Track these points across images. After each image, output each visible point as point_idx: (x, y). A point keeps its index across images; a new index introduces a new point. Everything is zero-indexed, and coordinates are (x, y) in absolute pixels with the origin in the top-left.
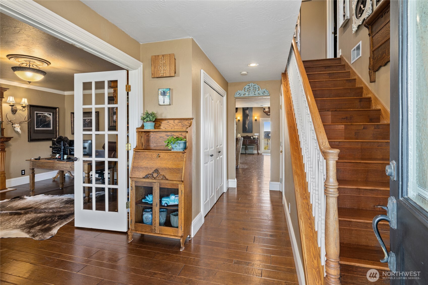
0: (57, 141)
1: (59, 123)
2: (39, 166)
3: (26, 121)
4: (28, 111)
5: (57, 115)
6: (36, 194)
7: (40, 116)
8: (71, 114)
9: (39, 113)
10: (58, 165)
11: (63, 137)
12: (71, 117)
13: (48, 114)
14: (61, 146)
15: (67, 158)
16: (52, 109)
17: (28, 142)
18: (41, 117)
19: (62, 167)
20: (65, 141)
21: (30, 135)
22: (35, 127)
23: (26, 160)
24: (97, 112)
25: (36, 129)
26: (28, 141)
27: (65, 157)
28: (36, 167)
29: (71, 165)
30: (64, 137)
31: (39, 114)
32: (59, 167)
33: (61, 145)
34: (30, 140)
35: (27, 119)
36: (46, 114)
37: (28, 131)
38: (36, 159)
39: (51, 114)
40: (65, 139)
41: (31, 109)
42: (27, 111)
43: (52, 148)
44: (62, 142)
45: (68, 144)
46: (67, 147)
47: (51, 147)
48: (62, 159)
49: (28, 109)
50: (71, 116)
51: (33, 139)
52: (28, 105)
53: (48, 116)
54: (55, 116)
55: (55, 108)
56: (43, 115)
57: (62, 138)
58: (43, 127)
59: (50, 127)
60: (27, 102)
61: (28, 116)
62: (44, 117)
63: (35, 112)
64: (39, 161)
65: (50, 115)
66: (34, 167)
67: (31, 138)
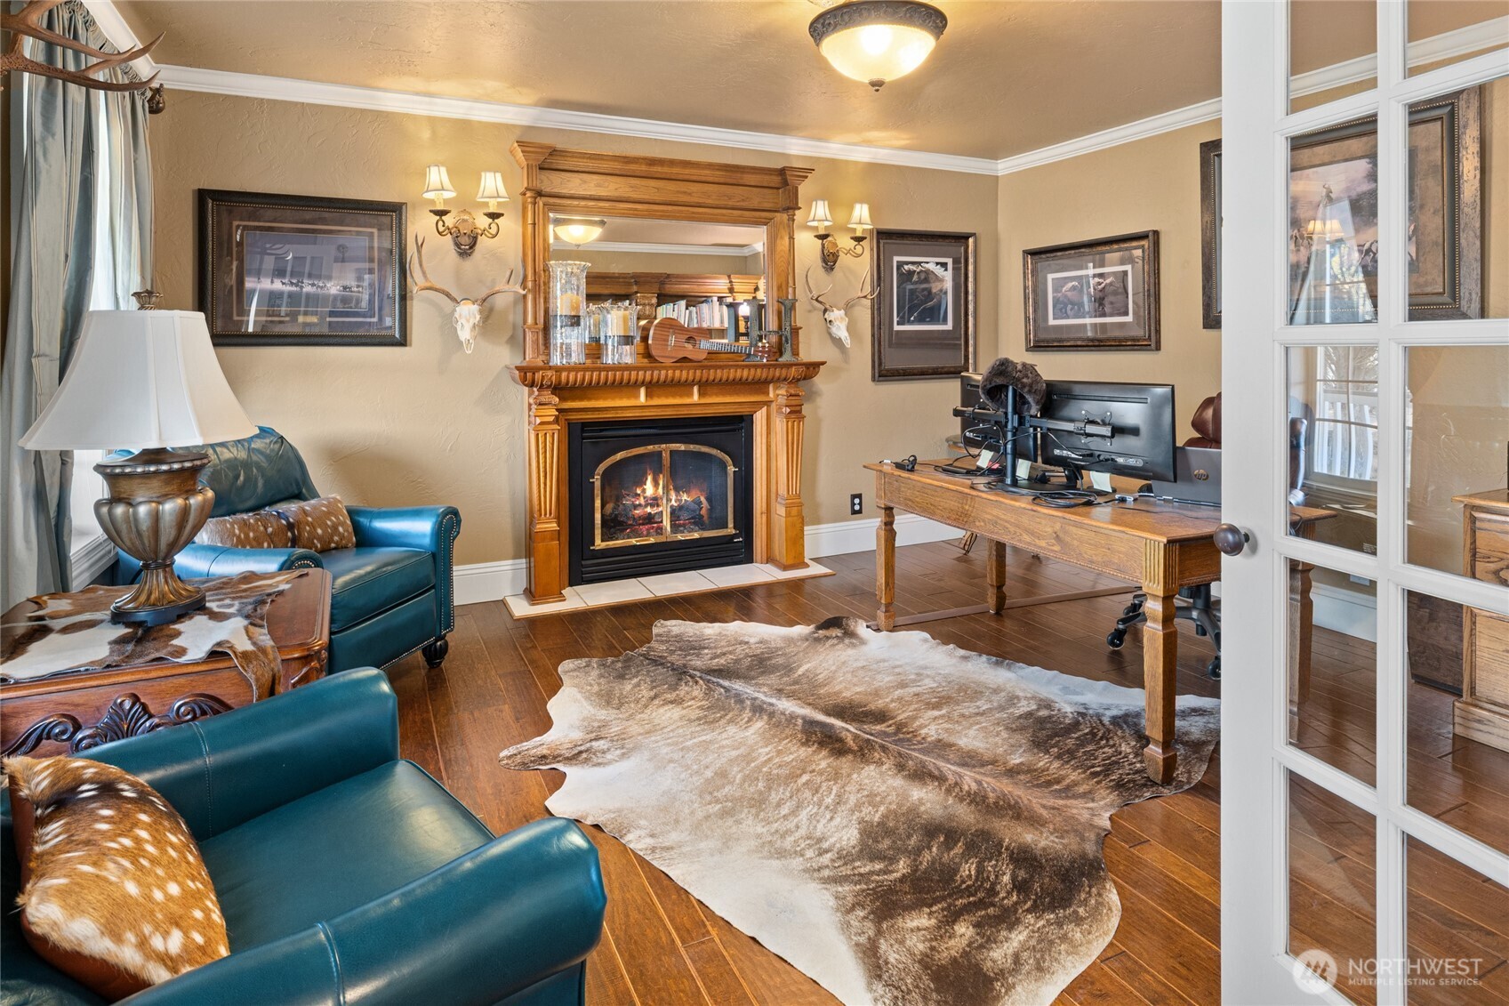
0: (989, 386)
1: (975, 303)
2: (910, 500)
3: (865, 297)
4: (872, 258)
5: (971, 268)
6: (900, 620)
7: (911, 273)
8: (1024, 258)
9: (907, 263)
10: (995, 512)
11: (1015, 365)
12: (1024, 273)
13: (937, 264)
14: (1006, 414)
15: (1030, 479)
16: (953, 242)
17: (873, 384)
18: (915, 278)
19: (1012, 529)
20: (1024, 386)
21: (880, 351)
22: (895, 319)
23: (865, 467)
24: (1151, 234)
25: (897, 328)
26: (873, 379)
27: (1023, 469)
28: (899, 504)
29: (1058, 526)
30: (1019, 367)
31: (906, 267)
32: (996, 523)
33: (1007, 408)
34: (877, 375)
35: (868, 289)
36: (931, 267)
37: (873, 335)
38: (899, 466)
39: (949, 261)
40: (1027, 377)
41: (882, 248)
42: (867, 254)
43: (959, 419)
44: (1011, 388)
45: (1037, 403)
46: (1035, 422)
47: (957, 413)
48: (1009, 481)
49: (872, 249)
50: (1024, 265)
51: (887, 370)
52: (871, 231)
53: (939, 271)
54: (963, 271)
55: (963, 238)
56: (921, 271)
57: (1010, 369)
58: (920, 320)
59: (945, 321)
60: (869, 221)
61: (872, 275)
62: (923, 276)
63: (896, 259)
64: (912, 477)
65: (944, 265)
66: (892, 501)
67: (880, 364)
